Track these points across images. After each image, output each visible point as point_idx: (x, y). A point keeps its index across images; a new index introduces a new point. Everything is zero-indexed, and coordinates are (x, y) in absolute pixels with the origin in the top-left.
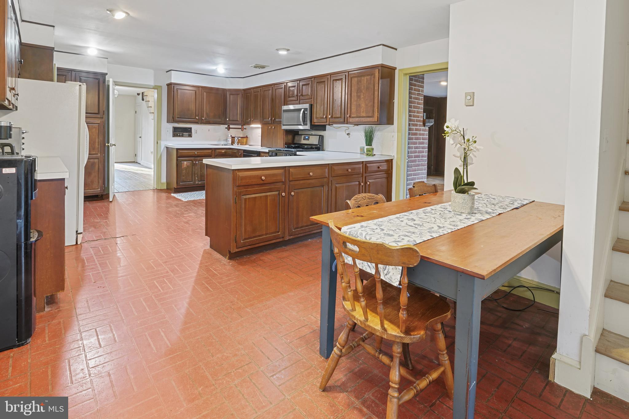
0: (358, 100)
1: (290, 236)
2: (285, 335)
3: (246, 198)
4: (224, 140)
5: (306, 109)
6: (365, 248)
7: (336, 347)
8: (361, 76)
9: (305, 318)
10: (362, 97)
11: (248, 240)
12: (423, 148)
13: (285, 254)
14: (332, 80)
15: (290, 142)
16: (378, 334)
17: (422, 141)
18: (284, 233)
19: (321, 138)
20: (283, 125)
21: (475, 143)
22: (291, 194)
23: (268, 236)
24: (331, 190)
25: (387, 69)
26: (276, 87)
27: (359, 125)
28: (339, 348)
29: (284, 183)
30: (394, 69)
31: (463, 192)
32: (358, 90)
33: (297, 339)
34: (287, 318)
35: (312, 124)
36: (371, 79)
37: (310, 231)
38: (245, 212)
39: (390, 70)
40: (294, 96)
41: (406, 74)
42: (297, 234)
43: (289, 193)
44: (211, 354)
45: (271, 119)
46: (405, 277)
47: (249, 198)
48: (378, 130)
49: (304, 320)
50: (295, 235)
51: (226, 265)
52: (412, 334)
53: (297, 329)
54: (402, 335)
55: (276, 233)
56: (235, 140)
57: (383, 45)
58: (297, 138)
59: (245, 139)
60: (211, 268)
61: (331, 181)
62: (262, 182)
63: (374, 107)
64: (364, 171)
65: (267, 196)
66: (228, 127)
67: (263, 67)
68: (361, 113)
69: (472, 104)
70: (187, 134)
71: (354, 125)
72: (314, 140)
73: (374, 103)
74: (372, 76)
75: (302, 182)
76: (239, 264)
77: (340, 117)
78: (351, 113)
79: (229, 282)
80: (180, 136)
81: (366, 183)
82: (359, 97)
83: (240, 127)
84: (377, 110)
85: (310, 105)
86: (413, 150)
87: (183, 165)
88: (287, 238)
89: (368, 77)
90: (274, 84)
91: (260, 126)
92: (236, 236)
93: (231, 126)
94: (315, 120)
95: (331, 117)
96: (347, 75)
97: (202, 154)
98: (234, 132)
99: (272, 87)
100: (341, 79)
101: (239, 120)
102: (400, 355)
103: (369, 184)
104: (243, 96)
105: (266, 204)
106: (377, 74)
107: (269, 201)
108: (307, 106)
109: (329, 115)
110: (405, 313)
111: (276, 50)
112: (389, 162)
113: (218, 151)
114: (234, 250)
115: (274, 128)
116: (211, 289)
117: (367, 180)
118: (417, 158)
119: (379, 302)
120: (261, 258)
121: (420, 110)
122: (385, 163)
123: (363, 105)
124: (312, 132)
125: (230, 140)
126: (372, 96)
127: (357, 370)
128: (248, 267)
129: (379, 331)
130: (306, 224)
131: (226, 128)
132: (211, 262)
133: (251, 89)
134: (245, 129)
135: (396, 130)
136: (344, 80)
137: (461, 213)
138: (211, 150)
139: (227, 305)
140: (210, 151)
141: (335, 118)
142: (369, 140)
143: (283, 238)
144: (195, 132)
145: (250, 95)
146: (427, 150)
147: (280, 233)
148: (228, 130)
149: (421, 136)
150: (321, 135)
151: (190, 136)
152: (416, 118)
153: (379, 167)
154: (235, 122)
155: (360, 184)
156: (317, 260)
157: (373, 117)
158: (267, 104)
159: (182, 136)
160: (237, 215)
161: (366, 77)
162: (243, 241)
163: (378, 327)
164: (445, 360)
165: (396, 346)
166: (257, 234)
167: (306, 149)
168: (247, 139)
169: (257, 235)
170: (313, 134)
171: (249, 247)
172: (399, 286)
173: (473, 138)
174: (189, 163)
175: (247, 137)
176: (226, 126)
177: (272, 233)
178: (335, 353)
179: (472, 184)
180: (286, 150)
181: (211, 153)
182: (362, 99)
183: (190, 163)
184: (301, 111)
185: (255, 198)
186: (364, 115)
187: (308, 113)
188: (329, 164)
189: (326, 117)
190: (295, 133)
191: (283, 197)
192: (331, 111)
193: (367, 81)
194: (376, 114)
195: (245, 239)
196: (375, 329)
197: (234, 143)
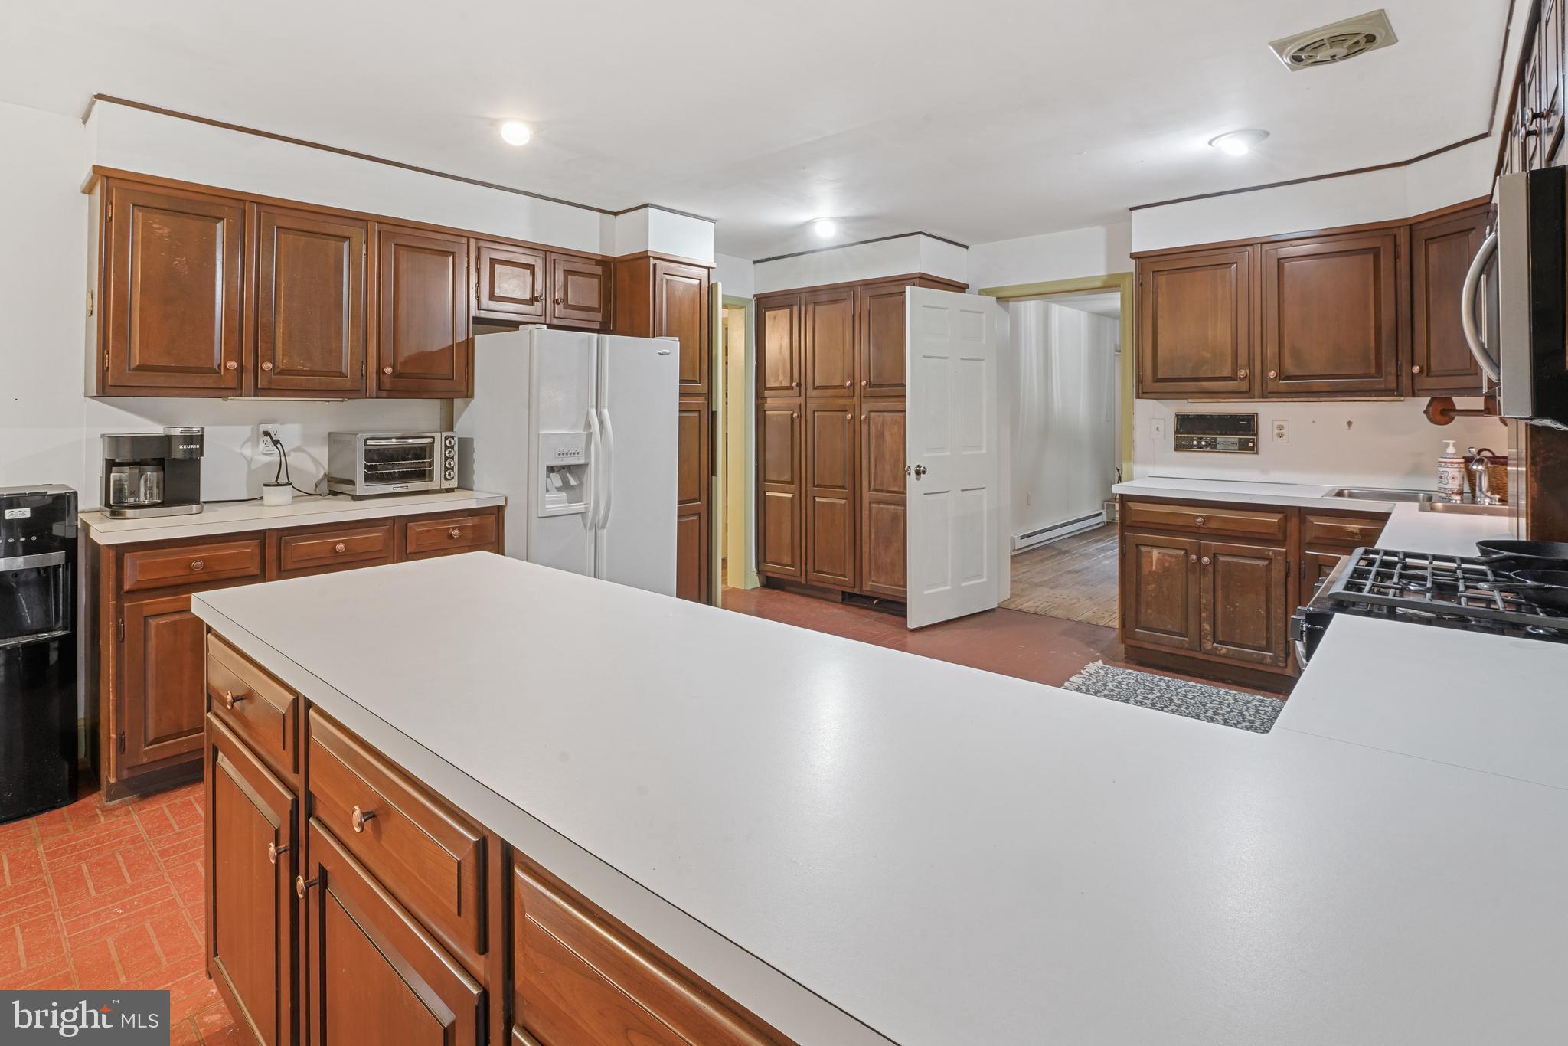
70: (1235, 439)
80: (1199, 447)
87: (1144, 560)
97: (1232, 526)
113: (1318, 522)
138: (1280, 516)
140: (1274, 519)
144: (1276, 431)
148: (1434, 421)
151: (1249, 447)
159: (1212, 447)
174: (1170, 556)
176: (1424, 402)
181: (1281, 527)
183: (1177, 557)
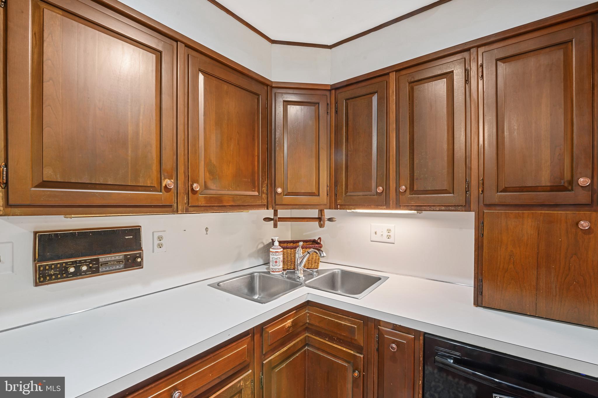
66: (273, 215)
70: (120, 256)
131: (267, 219)
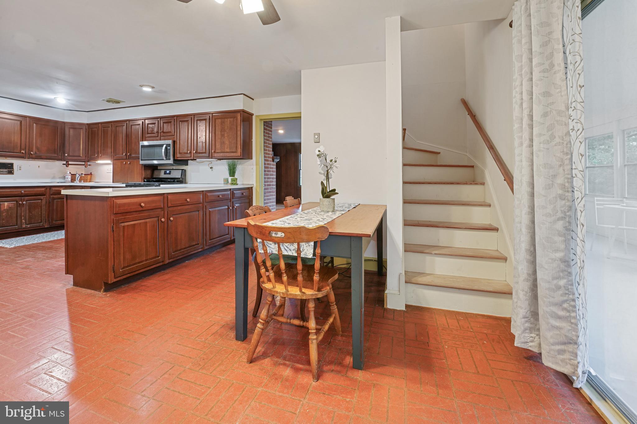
0: (223, 138)
1: (170, 259)
2: (198, 336)
3: (125, 226)
4: (60, 178)
5: (168, 145)
6: (290, 232)
7: (259, 323)
8: (225, 118)
9: (210, 320)
10: (226, 135)
11: (127, 268)
12: (273, 178)
13: (166, 277)
14: (196, 120)
15: (149, 176)
16: (299, 297)
17: (272, 173)
18: (164, 257)
19: (184, 172)
20: (141, 160)
21: (336, 162)
22: (170, 219)
23: (148, 261)
24: (206, 214)
25: (247, 114)
26: (131, 123)
27: (221, 160)
28: (262, 323)
29: (163, 209)
30: (252, 115)
31: (328, 197)
32: (221, 130)
33: (210, 336)
34: (193, 324)
35: (175, 159)
36: (233, 121)
37: (188, 253)
38: (124, 240)
39: (249, 115)
40: (153, 132)
41: (261, 120)
42: (176, 257)
43: (168, 219)
44: (126, 374)
45: (126, 155)
46: (319, 249)
47: (128, 226)
48: (240, 164)
49: (210, 321)
50: (175, 258)
51: (103, 298)
52: (322, 290)
53: (207, 329)
54: (317, 293)
55: (156, 258)
56: (76, 178)
57: (244, 94)
58: (156, 173)
59: (89, 176)
60: (85, 303)
61: (206, 206)
62: (141, 209)
63: (237, 143)
64: (232, 197)
65: (146, 223)
66: (66, 163)
67: (118, 102)
68: (225, 149)
69: (318, 141)
70: (6, 170)
71: (217, 160)
72: (176, 174)
73: (237, 140)
74: (235, 119)
75: (179, 208)
76: (119, 294)
77: (205, 153)
78: (215, 150)
79: (115, 311)
81: (233, 207)
82: (223, 136)
83: (83, 163)
84: (240, 146)
85: (173, 141)
86: (266, 180)
88: (167, 261)
89: (232, 119)
90: (129, 121)
91: (109, 162)
92: (114, 265)
93: (70, 163)
94: (178, 155)
95: (195, 152)
96: (211, 116)
97: (32, 192)
98: (73, 169)
99: (127, 123)
100: (205, 120)
101: (81, 156)
102: (314, 309)
103: (236, 208)
104: (87, 131)
105: (146, 230)
106: (239, 117)
107: (148, 227)
108: (170, 142)
109: (193, 151)
110: (318, 276)
111: (140, 86)
112: (250, 189)
113: (54, 189)
114: (111, 280)
115: (130, 163)
116: (95, 322)
117: (234, 205)
118: (269, 186)
119: (300, 272)
120: (143, 284)
121: (270, 149)
122: (247, 190)
123: (227, 142)
124: (173, 167)
125: (69, 178)
126: (235, 135)
127: (270, 340)
128: (131, 294)
129: (299, 294)
130: (184, 247)
131: (64, 164)
132: (83, 298)
133: (99, 124)
134: (89, 165)
135: (255, 163)
136: (208, 121)
137: (328, 211)
138: (45, 188)
139: (123, 330)
140: (43, 189)
141: (199, 153)
142: (232, 172)
143: (163, 262)
144: (19, 168)
145: (98, 130)
146: (275, 180)
147: (160, 257)
148: (67, 166)
149: (271, 170)
150: (183, 169)
151: (10, 172)
152: (267, 155)
153: (243, 194)
154: (77, 159)
155: (228, 208)
156: (201, 275)
157: (237, 152)
158: (121, 139)
160: (115, 244)
161: (229, 119)
162: (121, 269)
163: (298, 293)
164: (335, 309)
165: (311, 303)
166: (137, 260)
167: (169, 182)
168: (91, 176)
169: (137, 262)
170: (174, 169)
171: (129, 275)
172: (313, 257)
173: (335, 159)
174: (11, 203)
175: (91, 174)
176: (65, 162)
177: (152, 259)
178: (259, 328)
179: (334, 190)
180: (147, 184)
181: (45, 191)
182: (226, 138)
183: (14, 203)
184: (163, 147)
185: (134, 225)
186: (228, 151)
187: (171, 148)
188: (203, 191)
189: (190, 153)
190: (154, 168)
191: (162, 222)
192: (195, 147)
193: (230, 123)
194: (239, 150)
195: (124, 268)
196: (296, 294)
197: (75, 181)
